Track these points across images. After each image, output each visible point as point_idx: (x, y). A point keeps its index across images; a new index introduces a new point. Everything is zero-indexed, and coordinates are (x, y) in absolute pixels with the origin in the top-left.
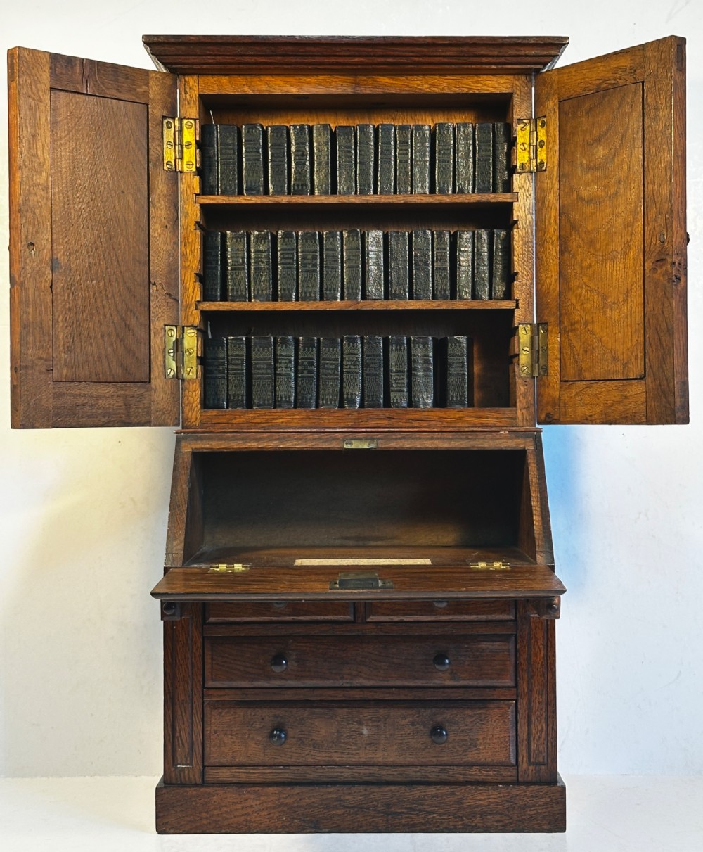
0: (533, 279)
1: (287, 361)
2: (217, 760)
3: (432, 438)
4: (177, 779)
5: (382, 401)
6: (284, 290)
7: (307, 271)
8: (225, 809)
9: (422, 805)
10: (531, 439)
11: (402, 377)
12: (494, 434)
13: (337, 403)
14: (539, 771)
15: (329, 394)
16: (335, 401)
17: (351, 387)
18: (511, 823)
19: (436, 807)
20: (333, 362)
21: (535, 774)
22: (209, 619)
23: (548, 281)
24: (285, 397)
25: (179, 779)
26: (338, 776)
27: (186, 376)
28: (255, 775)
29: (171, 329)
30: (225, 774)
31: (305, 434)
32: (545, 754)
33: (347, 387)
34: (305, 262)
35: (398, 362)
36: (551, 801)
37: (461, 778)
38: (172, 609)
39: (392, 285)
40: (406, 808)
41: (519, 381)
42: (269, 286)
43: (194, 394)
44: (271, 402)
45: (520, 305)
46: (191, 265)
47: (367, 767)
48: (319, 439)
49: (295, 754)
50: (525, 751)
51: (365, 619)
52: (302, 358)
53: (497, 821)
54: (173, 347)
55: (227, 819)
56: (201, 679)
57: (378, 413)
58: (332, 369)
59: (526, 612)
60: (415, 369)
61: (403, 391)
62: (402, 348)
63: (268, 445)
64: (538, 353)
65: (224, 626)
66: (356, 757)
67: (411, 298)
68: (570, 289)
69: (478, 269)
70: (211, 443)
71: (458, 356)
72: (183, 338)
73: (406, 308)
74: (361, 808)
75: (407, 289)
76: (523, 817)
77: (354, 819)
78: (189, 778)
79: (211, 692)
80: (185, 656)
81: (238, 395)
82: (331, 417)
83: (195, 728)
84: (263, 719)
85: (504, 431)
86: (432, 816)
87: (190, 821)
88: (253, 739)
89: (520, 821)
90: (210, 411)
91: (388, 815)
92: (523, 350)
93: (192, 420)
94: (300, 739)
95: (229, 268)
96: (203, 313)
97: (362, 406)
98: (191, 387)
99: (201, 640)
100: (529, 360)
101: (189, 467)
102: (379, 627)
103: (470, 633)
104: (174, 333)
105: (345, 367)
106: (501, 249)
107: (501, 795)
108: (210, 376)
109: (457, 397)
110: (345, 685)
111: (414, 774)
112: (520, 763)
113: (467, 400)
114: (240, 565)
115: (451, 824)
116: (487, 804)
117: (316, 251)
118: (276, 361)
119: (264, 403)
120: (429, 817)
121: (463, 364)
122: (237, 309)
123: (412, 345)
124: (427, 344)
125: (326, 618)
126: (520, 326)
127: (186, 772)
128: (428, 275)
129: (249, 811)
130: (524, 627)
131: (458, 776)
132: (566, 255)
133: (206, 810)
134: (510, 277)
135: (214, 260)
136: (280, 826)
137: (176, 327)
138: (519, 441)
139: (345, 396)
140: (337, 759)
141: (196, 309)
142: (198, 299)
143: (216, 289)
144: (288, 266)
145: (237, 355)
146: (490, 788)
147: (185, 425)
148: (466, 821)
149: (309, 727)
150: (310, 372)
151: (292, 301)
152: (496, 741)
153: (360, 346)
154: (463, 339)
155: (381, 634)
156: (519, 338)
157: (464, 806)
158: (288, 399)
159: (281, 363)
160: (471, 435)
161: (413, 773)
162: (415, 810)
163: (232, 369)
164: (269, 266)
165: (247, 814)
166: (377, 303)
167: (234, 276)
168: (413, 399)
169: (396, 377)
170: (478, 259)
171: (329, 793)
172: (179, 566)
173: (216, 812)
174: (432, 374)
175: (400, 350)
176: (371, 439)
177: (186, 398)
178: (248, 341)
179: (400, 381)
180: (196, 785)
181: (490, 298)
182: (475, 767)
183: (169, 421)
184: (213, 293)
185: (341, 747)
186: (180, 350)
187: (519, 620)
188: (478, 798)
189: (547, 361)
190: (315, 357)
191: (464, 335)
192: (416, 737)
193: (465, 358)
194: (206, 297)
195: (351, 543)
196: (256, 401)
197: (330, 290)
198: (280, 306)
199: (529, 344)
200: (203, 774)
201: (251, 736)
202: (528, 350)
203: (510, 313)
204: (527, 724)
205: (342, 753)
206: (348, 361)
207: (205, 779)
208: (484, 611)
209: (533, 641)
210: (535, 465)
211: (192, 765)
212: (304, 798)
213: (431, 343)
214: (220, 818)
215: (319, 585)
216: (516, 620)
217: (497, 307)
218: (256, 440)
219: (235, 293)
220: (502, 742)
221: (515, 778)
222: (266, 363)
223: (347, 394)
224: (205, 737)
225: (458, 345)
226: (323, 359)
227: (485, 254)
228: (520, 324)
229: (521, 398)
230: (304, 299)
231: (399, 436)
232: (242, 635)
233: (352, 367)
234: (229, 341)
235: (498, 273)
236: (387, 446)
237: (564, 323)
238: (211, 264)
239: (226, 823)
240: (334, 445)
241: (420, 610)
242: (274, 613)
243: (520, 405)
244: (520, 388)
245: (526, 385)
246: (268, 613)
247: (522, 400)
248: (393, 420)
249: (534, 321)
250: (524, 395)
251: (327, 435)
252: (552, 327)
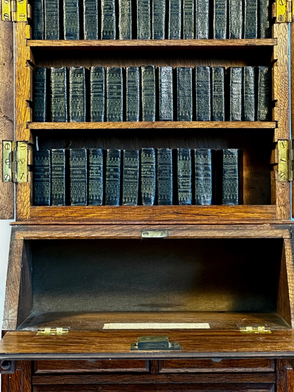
0: (289, 105)
1: (98, 168)
3: (211, 230)
5: (171, 200)
6: (96, 113)
7: (114, 98)
10: (287, 230)
11: (187, 181)
12: (259, 226)
13: (136, 201)
15: (130, 194)
16: (135, 199)
17: (148, 189)
20: (134, 169)
22: (37, 371)
24: (96, 196)
27: (19, 180)
29: (7, 144)
31: (112, 226)
33: (144, 189)
34: (111, 91)
35: (185, 169)
38: (8, 365)
39: (179, 109)
41: (278, 184)
42: (84, 109)
43: (26, 194)
44: (84, 200)
45: (279, 125)
46: (23, 94)
48: (122, 230)
51: (158, 371)
52: (109, 166)
54: (9, 157)
57: (169, 210)
58: (133, 175)
59: (283, 365)
60: (198, 175)
61: (188, 192)
62: (188, 158)
63: (83, 235)
65: (48, 376)
67: (194, 119)
69: (246, 96)
70: (38, 232)
71: (231, 164)
72: (17, 150)
73: (190, 127)
75: (191, 112)
81: (59, 195)
82: (130, 213)
85: (266, 223)
90: (38, 207)
92: (281, 160)
93: (24, 214)
95: (53, 96)
96: (33, 131)
97: (156, 203)
98: (23, 189)
99: (31, 387)
100: (286, 168)
101: (21, 252)
102: (169, 377)
103: (240, 382)
104: (9, 147)
105: (142, 173)
106: (264, 81)
108: (38, 179)
109: (230, 197)
113: (237, 198)
114: (62, 329)
117: (120, 83)
118: (89, 168)
119: (79, 201)
121: (235, 170)
122: (58, 128)
123: (195, 156)
124: (207, 155)
125: (128, 370)
126: (279, 141)
128: (207, 101)
130: (282, 377)
134: (271, 104)
135: (41, 90)
137: (12, 142)
138: (278, 231)
139: (143, 195)
141: (27, 128)
142: (29, 120)
143: (43, 112)
144: (98, 94)
145: (58, 164)
147: (18, 218)
150: (115, 176)
151: (101, 121)
153: (154, 156)
154: (235, 151)
155: (170, 382)
156: (278, 151)
158: (98, 198)
159: (92, 170)
160: (241, 227)
163: (55, 175)
164: (84, 94)
166: (168, 123)
167: (57, 102)
168: (196, 198)
169: (183, 180)
170: (246, 89)
172: (13, 329)
174: (210, 178)
175: (186, 159)
176: (163, 230)
177: (19, 197)
178: (67, 153)
179: (186, 184)
181: (256, 120)
183: (6, 215)
184: (41, 115)
186: (14, 160)
187: (278, 372)
190: (119, 165)
191: (236, 148)
193: (237, 166)
194: (35, 118)
195: (148, 309)
196: (73, 199)
197: (131, 113)
198: (92, 125)
199: (286, 156)
202: (285, 160)
203: (272, 131)
206: (144, 168)
208: (251, 365)
209: (289, 388)
210: (291, 251)
213: (210, 154)
215: (122, 346)
216: (275, 372)
217: (261, 127)
218: (73, 230)
219: (57, 115)
222: (80, 170)
223: (144, 194)
225: (231, 155)
226: (126, 167)
227: (252, 86)
228: (278, 140)
229: (280, 197)
230: (110, 120)
231: (185, 227)
232: (63, 383)
233: (148, 173)
234: (52, 152)
235: (262, 100)
236: (175, 235)
238: (39, 92)
240: (134, 235)
241: (201, 364)
242: (87, 366)
243: (279, 203)
244: (279, 190)
245: (284, 188)
246: (83, 367)
247: (280, 199)
248: (180, 215)
249: (289, 138)
250: (282, 195)
251: (129, 227)
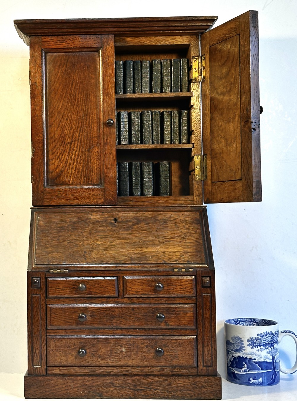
0: (201, 134)
2: (53, 364)
4: (34, 372)
5: (128, 193)
8: (57, 387)
9: (152, 386)
11: (137, 182)
12: (183, 208)
14: (208, 370)
18: (195, 395)
19: (159, 387)
21: (206, 371)
22: (49, 296)
23: (206, 134)
25: (35, 373)
26: (111, 371)
28: (71, 371)
30: (57, 371)
31: (93, 208)
32: (211, 362)
35: (136, 175)
36: (214, 384)
37: (170, 373)
40: (144, 387)
41: (195, 183)
45: (195, 146)
47: (125, 368)
49: (90, 361)
50: (201, 360)
53: (188, 394)
55: (58, 391)
56: (45, 325)
57: (126, 199)
59: (201, 293)
60: (144, 178)
61: (138, 189)
64: (204, 169)
65: (55, 299)
66: (119, 362)
67: (142, 143)
68: (214, 137)
69: (174, 129)
71: (165, 171)
74: (122, 387)
75: (140, 139)
76: (201, 392)
77: (119, 392)
78: (40, 372)
79: (50, 331)
80: (38, 314)
83: (42, 348)
84: (75, 344)
85: (188, 207)
86: (157, 391)
87: (41, 393)
88: (70, 353)
89: (199, 394)
91: (135, 390)
92: (196, 168)
94: (93, 354)
99: (45, 306)
100: (200, 173)
102: (130, 300)
106: (185, 120)
107: (190, 381)
109: (164, 191)
110: (114, 328)
111: (148, 371)
112: (199, 366)
113: (169, 192)
115: (166, 395)
116: (183, 385)
120: (155, 391)
121: (167, 175)
123: (143, 166)
124: (150, 165)
125: (105, 295)
126: (195, 156)
127: (39, 369)
128: (150, 132)
129: (69, 388)
130: (200, 300)
131: (169, 372)
133: (48, 387)
134: (190, 132)
136: (83, 395)
140: (111, 363)
146: (185, 378)
148: (173, 393)
149: (97, 348)
152: (187, 355)
154: (167, 163)
155: (131, 303)
156: (194, 162)
157: (172, 386)
160: (173, 208)
162: (148, 388)
165: (67, 390)
166: (126, 146)
168: (143, 192)
169: (135, 182)
170: (173, 125)
171: (107, 380)
173: (53, 389)
174: (152, 180)
175: (137, 169)
179: (137, 184)
180: (43, 375)
181: (180, 143)
182: (177, 368)
185: (112, 357)
187: (198, 297)
188: (179, 383)
189: (207, 173)
191: (167, 161)
192: (148, 353)
193: (168, 172)
199: (199, 165)
200: (46, 370)
201: (69, 352)
202: (199, 167)
203: (190, 150)
204: (202, 347)
205: (113, 361)
207: (48, 373)
208: (181, 292)
209: (205, 307)
211: (41, 366)
212: (95, 382)
214: (55, 391)
216: (196, 297)
217: (184, 147)
220: (190, 356)
221: (196, 373)
224: (47, 352)
225: (164, 166)
227: (177, 122)
228: (195, 155)
229: (196, 191)
235: (184, 131)
237: (212, 154)
239: (58, 393)
241: (150, 292)
242: (80, 293)
243: (195, 194)
244: (195, 186)
245: (198, 185)
246: (77, 293)
247: (196, 192)
248: (134, 202)
249: (202, 154)
250: (197, 190)
251: (103, 209)
252: (209, 156)
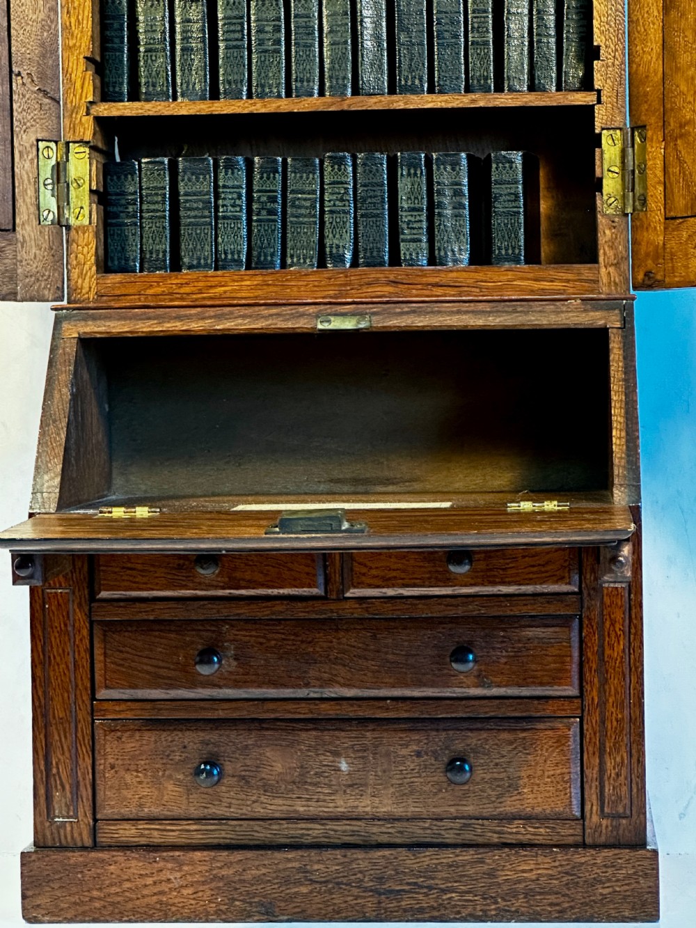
0: (624, 56)
1: (235, 196)
2: (116, 810)
3: (459, 312)
4: (54, 839)
5: (386, 258)
6: (229, 83)
7: (266, 51)
8: (127, 885)
9: (433, 879)
10: (617, 312)
11: (418, 218)
12: (558, 303)
13: (315, 262)
14: (617, 828)
15: (303, 248)
16: (311, 258)
17: (337, 236)
18: (572, 908)
19: (456, 882)
20: (310, 196)
21: (612, 831)
22: (99, 593)
23: (646, 58)
24: (232, 253)
25: (57, 840)
26: (303, 835)
27: (72, 221)
28: (173, 834)
29: (48, 147)
30: (127, 832)
31: (257, 308)
32: (627, 802)
33: (331, 236)
34: (262, 36)
35: (413, 195)
36: (635, 873)
37: (495, 839)
38: (28, 567)
39: (400, 72)
40: (408, 884)
41: (601, 221)
42: (205, 75)
43: (87, 249)
44: (209, 261)
45: (604, 99)
46: (78, 44)
47: (348, 822)
48: (278, 315)
49: (233, 801)
50: (594, 797)
51: (343, 594)
52: (259, 191)
53: (551, 905)
54: (52, 175)
55: (131, 900)
56: (89, 685)
57: (378, 275)
58: (307, 208)
59: (596, 579)
60: (440, 205)
61: (420, 241)
62: (419, 172)
63: (196, 326)
64: (632, 176)
65: (122, 604)
66: (331, 805)
67: (431, 90)
68: (678, 69)
69: (539, 41)
70: (108, 324)
71: (509, 183)
72: (68, 160)
73: (420, 107)
74: (338, 884)
75: (426, 78)
76: (592, 898)
77: (328, 901)
78: (72, 837)
79: (106, 705)
80: (64, 651)
81: (158, 251)
82: (300, 283)
83: (80, 762)
84: (185, 747)
85: (575, 299)
86: (449, 896)
87: (75, 903)
88: (170, 777)
89: (586, 904)
90: (112, 276)
91: (380, 894)
92: (609, 170)
93: (84, 291)
94: (243, 778)
95: (142, 49)
96: (99, 120)
97: (355, 264)
98: (81, 240)
99: (88, 625)
100: (619, 187)
101: (72, 361)
102: (364, 606)
103: (509, 613)
104: (52, 154)
105: (326, 203)
106: (577, 8)
107: (557, 864)
108: (114, 221)
109: (507, 250)
110: (312, 695)
111: (421, 831)
112: (587, 814)
113: (523, 253)
114: (146, 509)
115: (478, 908)
116: (534, 877)
117: (279, 19)
118: (217, 197)
119: (199, 263)
120: (444, 897)
121: (517, 195)
122: (151, 113)
123: (435, 167)
124: (459, 164)
125: (281, 591)
126: (605, 132)
127: (69, 828)
128: (458, 54)
129: (165, 887)
130: (593, 602)
131: (490, 834)
132: (673, 13)
133: (98, 887)
134: (589, 53)
135: (117, 37)
136: (211, 911)
137: (56, 142)
138: (598, 314)
139: (328, 250)
140: (302, 809)
141: (88, 114)
142: (90, 99)
143: (122, 83)
144: (235, 43)
145: (155, 188)
146: (540, 852)
147: (73, 298)
148: (502, 904)
149: (257, 759)
150: (272, 212)
151: (242, 98)
152: (549, 780)
153: (350, 169)
154: (517, 157)
155: (367, 616)
156: (602, 153)
157: (500, 880)
158: (236, 257)
159: (224, 199)
160: (521, 306)
161: (418, 831)
162: (422, 887)
163: (149, 210)
164: (205, 45)
165: (162, 893)
166: (373, 100)
167: (149, 61)
168: (437, 252)
169: (409, 218)
170: (538, 26)
171: (289, 860)
172: (52, 511)
173: (113, 890)
174: (467, 212)
175: (415, 174)
176: (362, 315)
177: (73, 256)
178: (173, 167)
179: (415, 225)
180: (84, 848)
181: (559, 89)
182: (516, 822)
183: (46, 292)
184: (117, 89)
185: (307, 790)
186: (62, 180)
187: (585, 592)
188: (521, 868)
189: (645, 188)
190: (279, 188)
191: (517, 150)
192: (424, 774)
193: (520, 187)
194: (107, 94)
196: (186, 260)
197: (302, 81)
198: (223, 107)
199: (618, 162)
200: (94, 832)
201: (167, 773)
202: (617, 170)
203: (588, 111)
204: (597, 754)
205: (309, 800)
206: (332, 194)
207: (98, 840)
208: (531, 579)
209: (608, 624)
210: (621, 352)
211: (77, 818)
212: (250, 869)
213: (464, 162)
214: (119, 899)
215: (253, 530)
216: (580, 592)
217: (567, 103)
218: (178, 318)
219: (151, 89)
220: (558, 782)
221: (579, 839)
222: (200, 200)
223: (331, 247)
224: (97, 776)
225: (507, 165)
226: (293, 192)
227: (551, 20)
228: (603, 129)
229: (606, 248)
230: (262, 96)
231: (406, 308)
232: (151, 618)
233: (337, 203)
234: (143, 165)
235: (571, 49)
236: (385, 324)
237: (670, 125)
238: (113, 42)
239: (130, 905)
240: (302, 324)
241: (429, 578)
242: (200, 583)
243: (604, 260)
244: (604, 233)
245: (614, 227)
246: (191, 585)
247: (608, 252)
248: (400, 286)
249: (625, 124)
250: (610, 244)
251: (292, 310)
252: (654, 134)
